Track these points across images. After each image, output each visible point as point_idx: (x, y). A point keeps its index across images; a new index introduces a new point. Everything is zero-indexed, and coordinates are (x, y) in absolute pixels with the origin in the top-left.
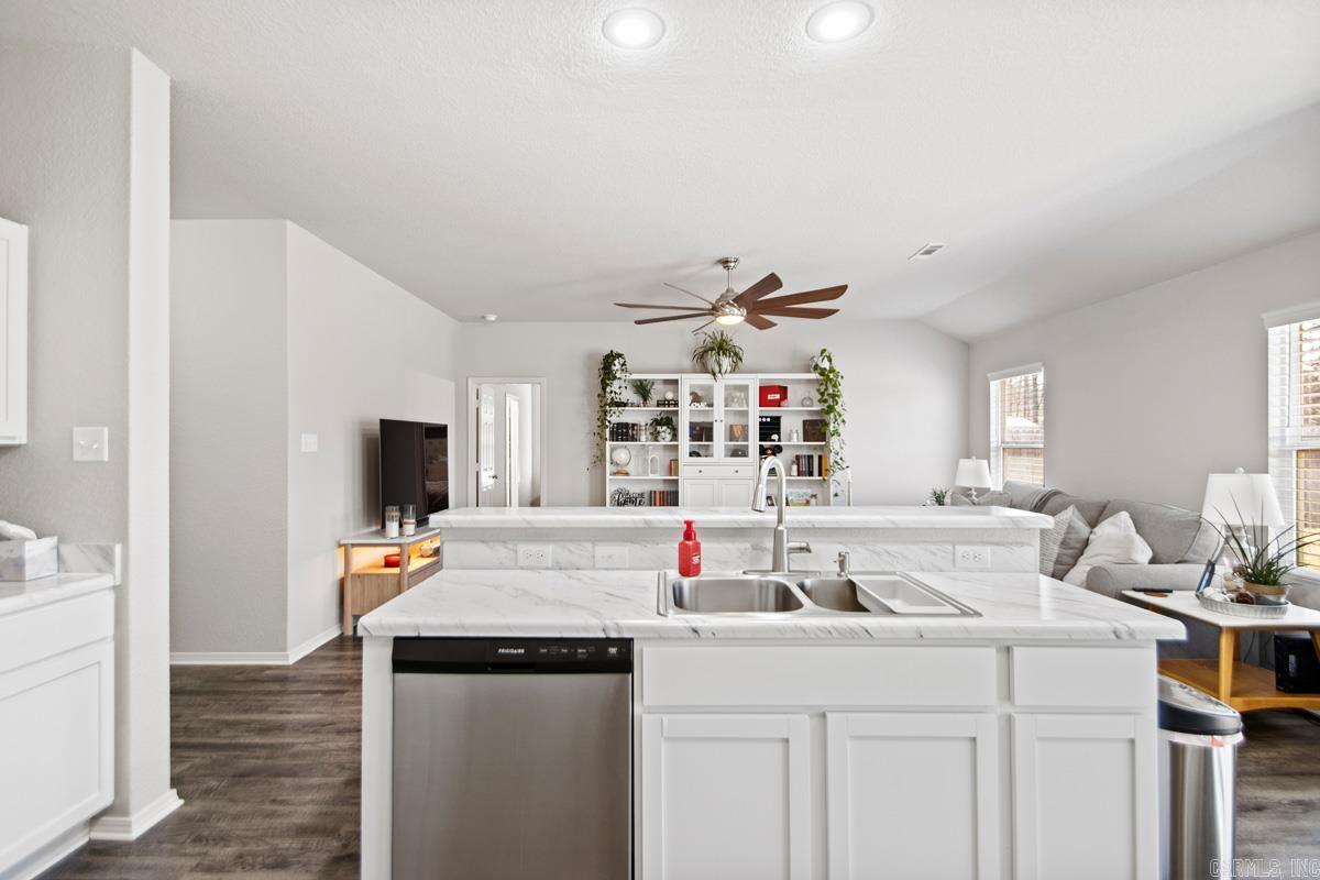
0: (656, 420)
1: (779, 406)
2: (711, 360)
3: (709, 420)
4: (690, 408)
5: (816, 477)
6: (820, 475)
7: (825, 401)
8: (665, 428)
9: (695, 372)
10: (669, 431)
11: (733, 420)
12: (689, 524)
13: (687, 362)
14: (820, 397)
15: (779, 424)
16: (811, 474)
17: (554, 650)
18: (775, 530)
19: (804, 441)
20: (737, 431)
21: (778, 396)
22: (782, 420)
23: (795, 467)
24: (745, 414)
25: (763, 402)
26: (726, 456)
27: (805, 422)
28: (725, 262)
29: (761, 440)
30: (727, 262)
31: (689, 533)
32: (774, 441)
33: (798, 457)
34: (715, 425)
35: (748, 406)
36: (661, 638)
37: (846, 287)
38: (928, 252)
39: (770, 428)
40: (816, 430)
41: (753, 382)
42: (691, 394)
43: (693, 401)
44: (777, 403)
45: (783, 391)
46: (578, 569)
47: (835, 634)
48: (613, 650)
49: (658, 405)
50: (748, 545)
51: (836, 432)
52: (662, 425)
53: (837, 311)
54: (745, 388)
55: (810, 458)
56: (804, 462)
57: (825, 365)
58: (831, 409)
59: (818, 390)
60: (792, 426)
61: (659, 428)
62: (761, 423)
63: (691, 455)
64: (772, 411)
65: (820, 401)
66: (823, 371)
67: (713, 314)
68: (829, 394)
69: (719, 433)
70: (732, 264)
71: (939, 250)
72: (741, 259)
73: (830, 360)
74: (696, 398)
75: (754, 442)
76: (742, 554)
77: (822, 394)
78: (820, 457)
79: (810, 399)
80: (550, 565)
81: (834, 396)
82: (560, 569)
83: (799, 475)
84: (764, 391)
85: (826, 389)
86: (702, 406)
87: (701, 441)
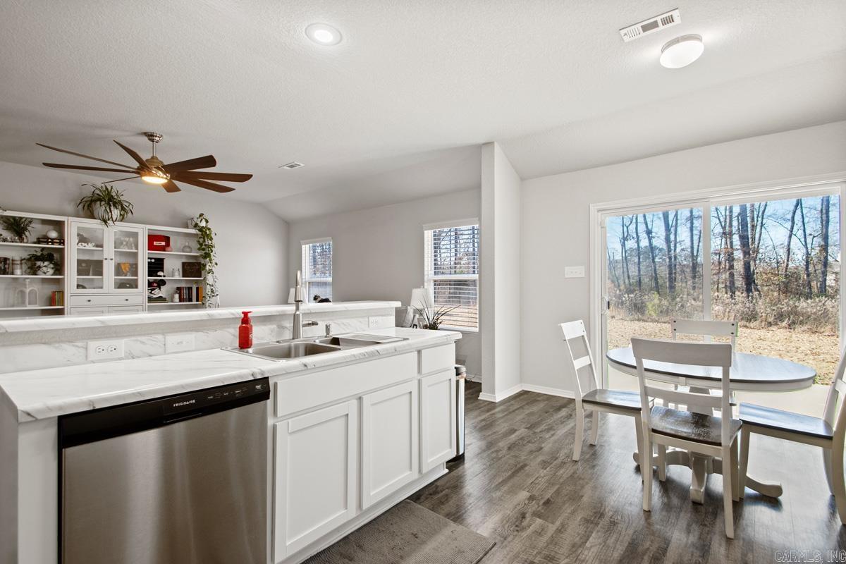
0: (34, 256)
1: (164, 251)
2: (100, 209)
3: (100, 259)
4: (77, 247)
5: (194, 302)
6: (197, 301)
7: (204, 249)
8: (46, 263)
9: (78, 216)
10: (52, 266)
11: (122, 260)
12: (246, 314)
13: (70, 208)
14: (199, 246)
15: (163, 264)
16: (190, 300)
17: (218, 395)
18: (294, 315)
19: (183, 276)
20: (125, 268)
21: (163, 243)
22: (165, 261)
23: (177, 296)
24: (135, 255)
25: (151, 247)
26: (115, 288)
27: (184, 264)
28: (151, 136)
29: (149, 276)
30: (153, 136)
31: (246, 319)
32: (161, 276)
33: (179, 289)
34: (105, 262)
35: (137, 249)
36: (287, 373)
37: (251, 176)
38: (292, 166)
39: (156, 266)
40: (194, 269)
41: (143, 232)
42: (78, 235)
43: (79, 242)
44: (163, 248)
45: (167, 239)
46: (150, 356)
47: (367, 356)
48: (258, 387)
49: (39, 241)
50: (275, 326)
51: (211, 271)
52: (44, 260)
53: (234, 189)
54: (135, 235)
55: (190, 289)
56: (185, 292)
57: (203, 224)
58: (207, 255)
59: (199, 242)
60: (173, 266)
61: (39, 263)
62: (149, 263)
63: (79, 286)
64: (158, 254)
65: (199, 249)
66: (201, 229)
67: (138, 173)
68: (205, 245)
69: (109, 269)
70: (157, 139)
71: (298, 167)
72: (164, 137)
73: (207, 221)
74: (82, 239)
75: (143, 277)
76: (272, 331)
77: (201, 245)
78: (197, 289)
79: (189, 247)
80: (123, 356)
81: (210, 247)
82: (133, 358)
83: (180, 301)
84: (152, 238)
85: (204, 241)
86: (90, 246)
87: (88, 275)
